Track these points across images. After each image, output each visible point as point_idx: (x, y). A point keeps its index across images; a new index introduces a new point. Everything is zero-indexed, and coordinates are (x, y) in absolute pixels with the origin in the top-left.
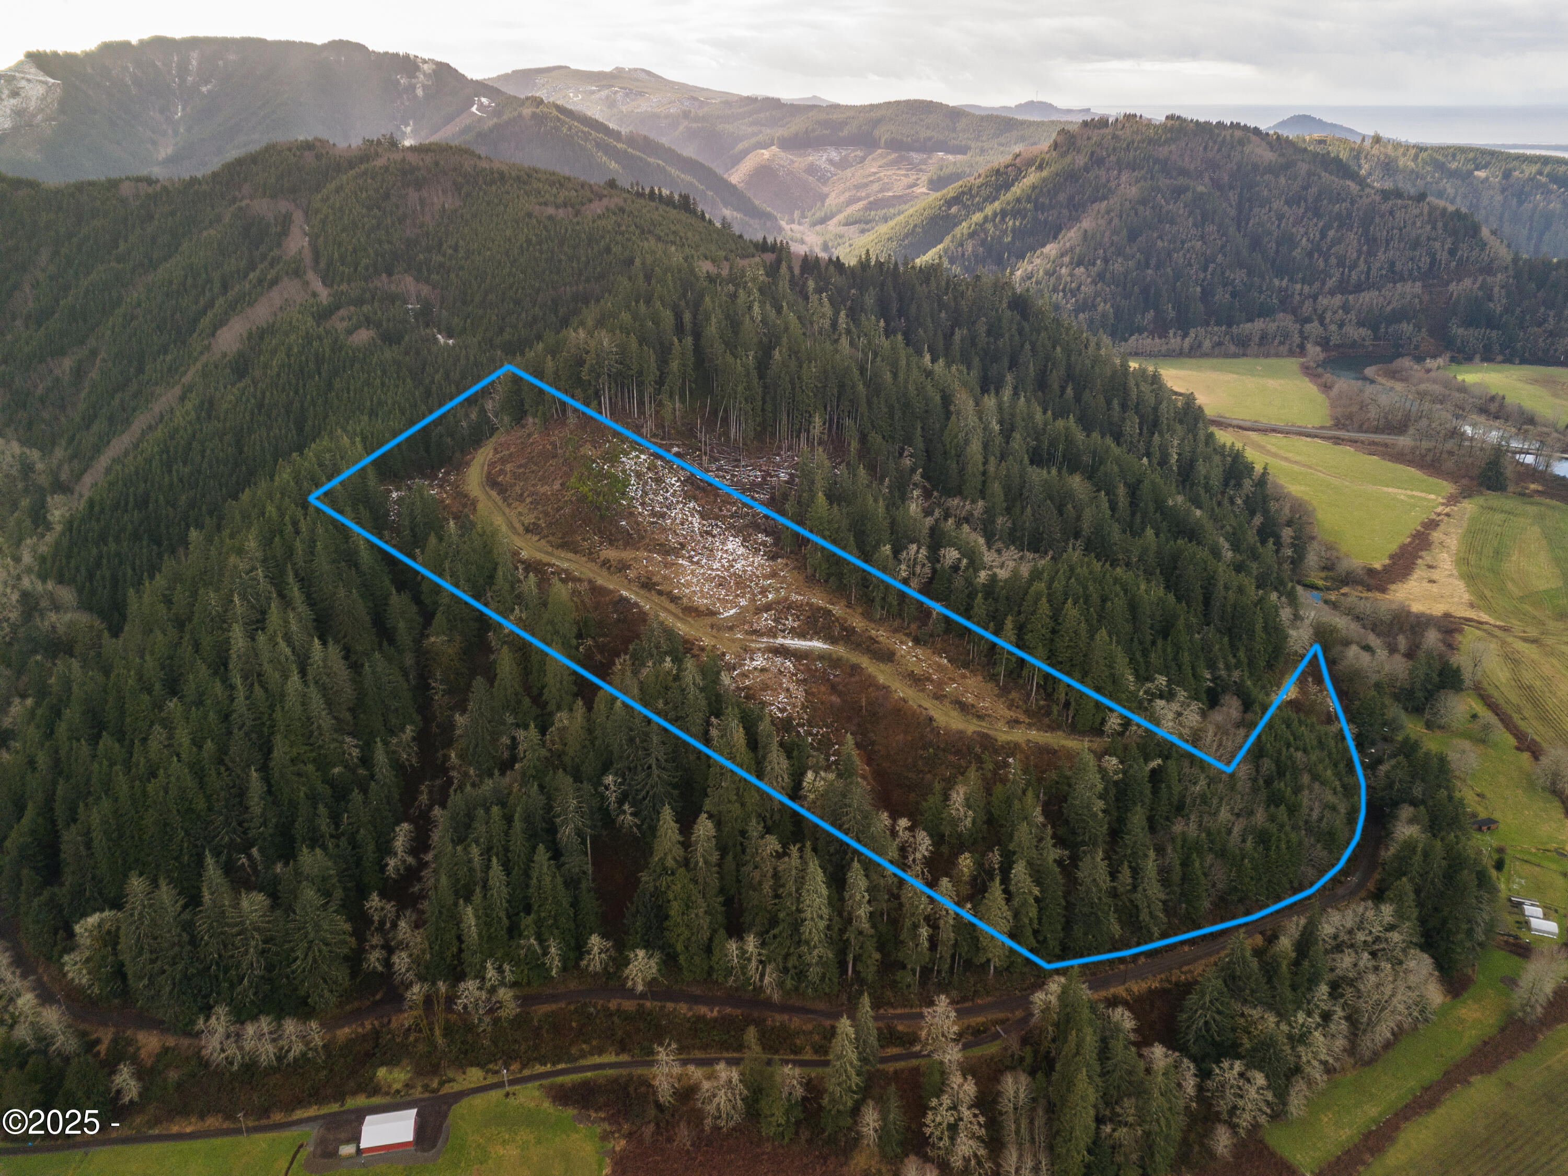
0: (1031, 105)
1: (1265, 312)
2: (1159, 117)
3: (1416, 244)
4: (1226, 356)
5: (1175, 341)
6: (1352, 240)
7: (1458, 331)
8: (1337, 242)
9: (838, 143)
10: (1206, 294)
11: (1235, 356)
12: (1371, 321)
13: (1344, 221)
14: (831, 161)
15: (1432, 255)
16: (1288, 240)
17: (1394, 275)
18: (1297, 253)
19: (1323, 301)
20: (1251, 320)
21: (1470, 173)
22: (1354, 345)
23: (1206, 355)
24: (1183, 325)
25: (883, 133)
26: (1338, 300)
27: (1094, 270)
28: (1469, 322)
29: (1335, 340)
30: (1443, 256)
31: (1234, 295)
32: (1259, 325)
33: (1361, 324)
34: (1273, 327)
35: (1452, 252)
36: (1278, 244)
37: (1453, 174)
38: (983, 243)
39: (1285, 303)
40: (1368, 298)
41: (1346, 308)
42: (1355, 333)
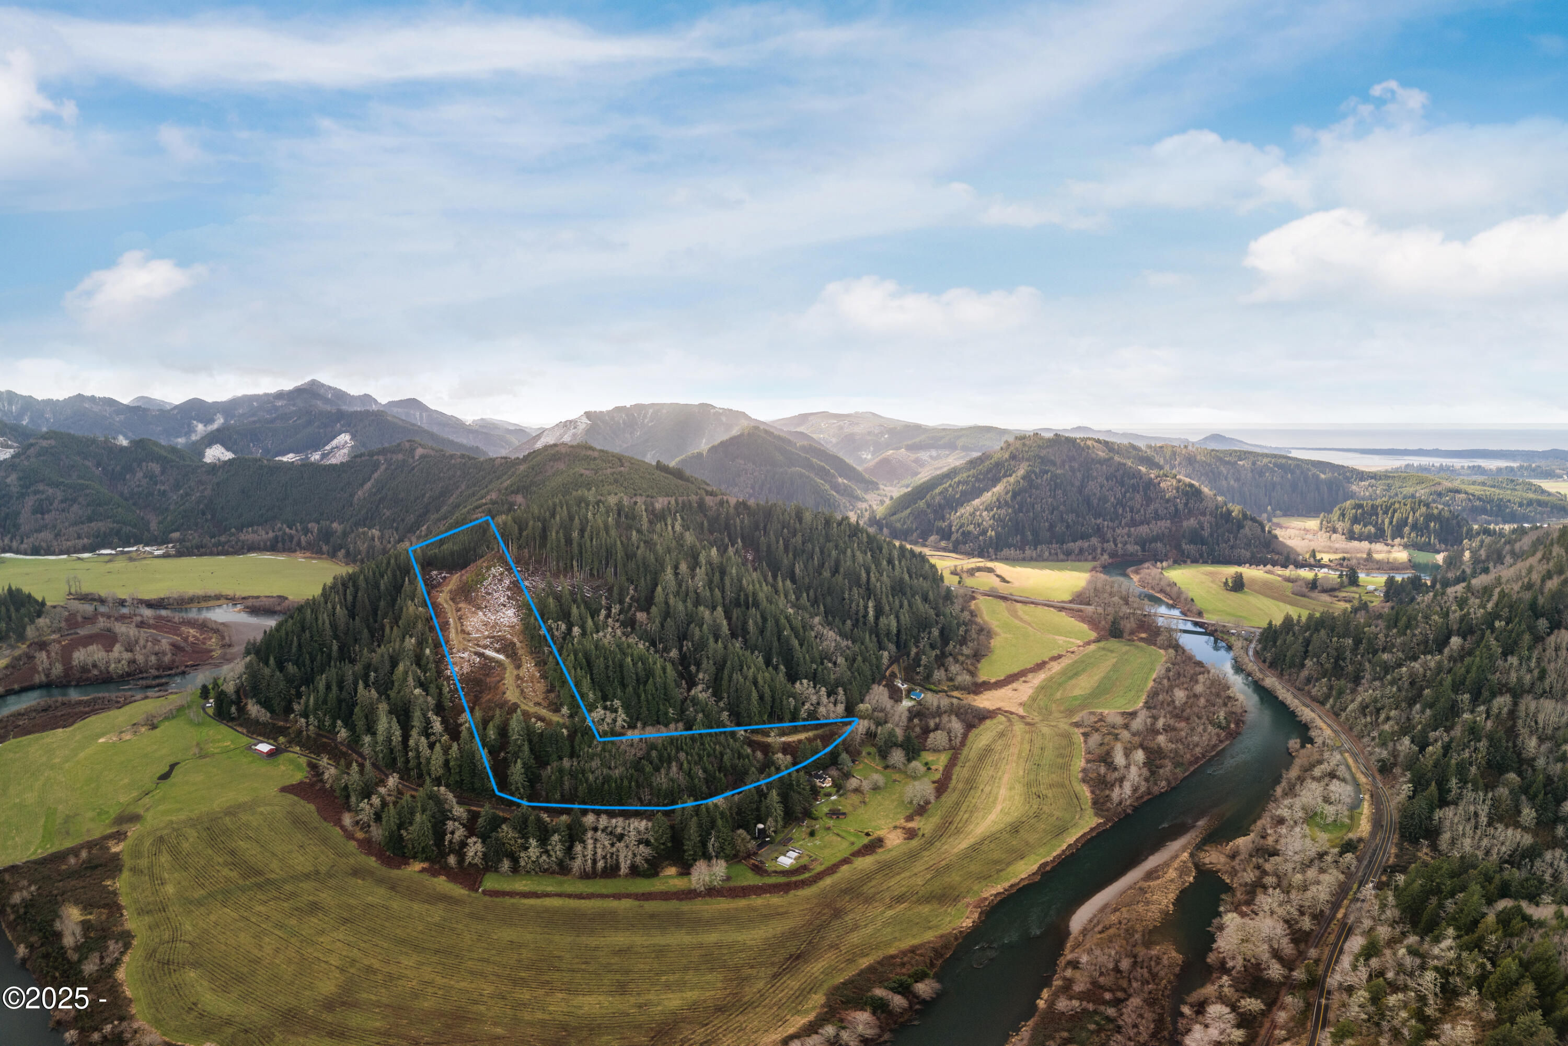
0: (1079, 429)
1: (1085, 537)
2: (1050, 435)
3: (1168, 501)
4: (1058, 561)
5: (1028, 552)
6: (1138, 497)
7: (1186, 547)
8: (1131, 499)
9: (937, 447)
10: (1052, 527)
11: (1062, 561)
12: (1143, 543)
13: (1135, 488)
14: (931, 457)
15: (1176, 506)
16: (1104, 499)
17: (1157, 517)
18: (1108, 505)
19: (1118, 531)
20: (1074, 541)
21: (1236, 463)
22: (1132, 554)
23: (1044, 560)
24: (1036, 543)
25: (960, 443)
26: (1126, 530)
27: (992, 513)
28: (1192, 541)
29: (1120, 552)
30: (1181, 507)
31: (1068, 527)
32: (1079, 543)
33: (1136, 543)
34: (1086, 545)
35: (1186, 505)
36: (1099, 500)
37: (1228, 463)
38: (945, 498)
39: (1098, 531)
40: (1144, 530)
41: (1129, 535)
42: (1131, 548)
